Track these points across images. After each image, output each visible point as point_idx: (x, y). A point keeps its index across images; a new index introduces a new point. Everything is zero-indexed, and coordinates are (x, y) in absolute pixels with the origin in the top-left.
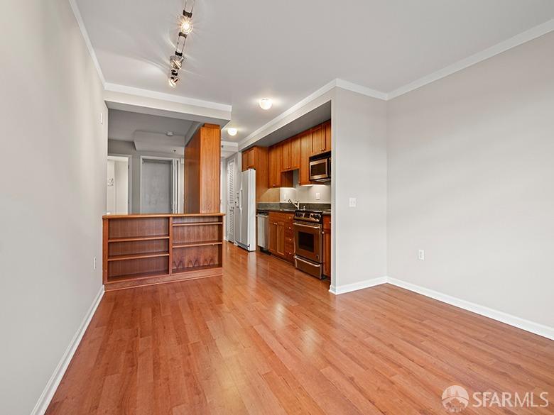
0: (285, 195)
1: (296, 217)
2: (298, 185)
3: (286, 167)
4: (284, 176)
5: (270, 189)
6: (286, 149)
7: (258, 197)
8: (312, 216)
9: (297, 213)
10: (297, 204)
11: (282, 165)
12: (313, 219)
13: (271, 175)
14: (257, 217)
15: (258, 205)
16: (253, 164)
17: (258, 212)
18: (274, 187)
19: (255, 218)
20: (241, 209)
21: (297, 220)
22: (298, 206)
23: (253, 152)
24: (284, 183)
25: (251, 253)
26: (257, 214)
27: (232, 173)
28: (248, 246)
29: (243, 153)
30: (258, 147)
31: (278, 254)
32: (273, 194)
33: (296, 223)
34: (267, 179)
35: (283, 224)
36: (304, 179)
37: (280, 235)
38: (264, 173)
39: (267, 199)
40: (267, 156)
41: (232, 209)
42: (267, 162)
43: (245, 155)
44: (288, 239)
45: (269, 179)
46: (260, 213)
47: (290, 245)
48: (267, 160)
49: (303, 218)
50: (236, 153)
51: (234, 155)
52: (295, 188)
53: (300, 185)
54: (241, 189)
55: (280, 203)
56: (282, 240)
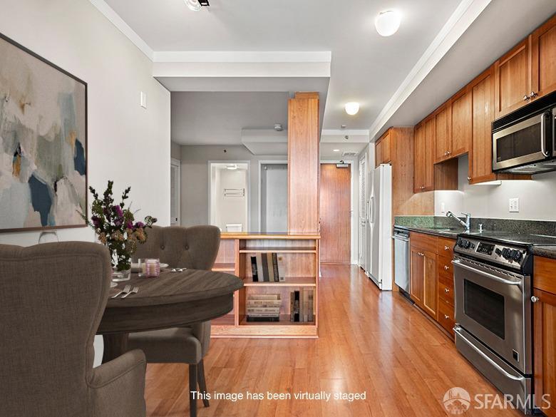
0: (443, 204)
1: (457, 248)
2: (467, 186)
3: (444, 154)
4: (439, 172)
5: (416, 195)
6: (442, 122)
7: (395, 208)
8: (498, 252)
9: (462, 240)
10: (464, 220)
11: (435, 151)
12: (502, 260)
13: (418, 172)
14: (394, 239)
15: (396, 220)
16: (387, 156)
17: (396, 231)
18: (423, 190)
19: (391, 240)
20: (371, 225)
21: (461, 255)
22: (467, 225)
23: (388, 139)
24: (439, 183)
25: (384, 293)
26: (393, 235)
27: (363, 174)
28: (380, 281)
29: (376, 142)
30: (395, 129)
31: (426, 308)
32: (421, 202)
33: (457, 262)
34: (412, 179)
35: (434, 256)
36: (479, 171)
37: (428, 276)
38: (406, 170)
39: (412, 209)
40: (412, 141)
41: (363, 224)
42: (412, 151)
43: (379, 146)
44: (443, 286)
45: (414, 178)
46: (398, 232)
47: (447, 300)
48: (412, 147)
49: (475, 252)
50: (368, 144)
51: (366, 147)
52: (462, 190)
53: (470, 184)
54: (372, 196)
55: (434, 217)
56: (433, 285)
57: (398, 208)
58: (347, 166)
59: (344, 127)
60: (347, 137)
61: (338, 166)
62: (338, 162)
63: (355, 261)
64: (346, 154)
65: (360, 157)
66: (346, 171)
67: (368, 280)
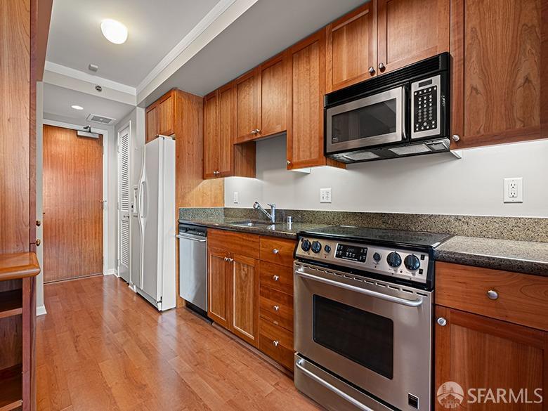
0: (236, 193)
1: (301, 252)
3: (247, 132)
4: (239, 154)
5: (206, 182)
7: (180, 196)
10: (269, 211)
11: (236, 128)
13: (209, 154)
14: (178, 240)
15: (180, 212)
16: (168, 126)
17: (182, 227)
18: (216, 176)
19: (174, 240)
20: (142, 220)
22: (273, 216)
23: (169, 103)
24: (238, 169)
25: (164, 314)
26: (178, 232)
27: (125, 150)
28: (159, 299)
29: (147, 108)
30: (180, 91)
31: (235, 330)
32: (211, 191)
33: (301, 270)
34: (201, 161)
35: (251, 261)
36: (301, 154)
37: (241, 288)
38: (194, 150)
39: (201, 199)
40: (201, 114)
41: (124, 219)
42: (201, 126)
43: (151, 114)
44: (268, 302)
45: (203, 160)
46: (187, 230)
47: (275, 320)
48: (201, 122)
49: (333, 257)
50: (136, 108)
51: (131, 112)
52: (261, 178)
53: (288, 169)
54: (143, 179)
55: (225, 209)
56: (249, 299)
57: (183, 197)
58: (98, 137)
59: (94, 70)
60: (99, 88)
61: (79, 133)
62: (82, 128)
63: (109, 270)
64: (95, 119)
65: (118, 126)
66: (95, 144)
67: (135, 298)
